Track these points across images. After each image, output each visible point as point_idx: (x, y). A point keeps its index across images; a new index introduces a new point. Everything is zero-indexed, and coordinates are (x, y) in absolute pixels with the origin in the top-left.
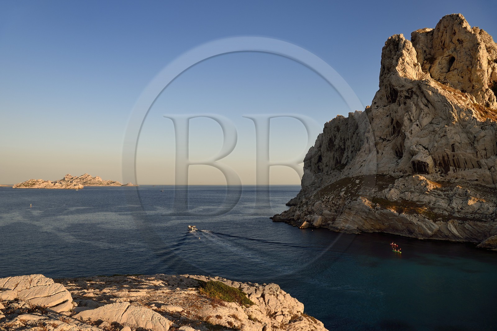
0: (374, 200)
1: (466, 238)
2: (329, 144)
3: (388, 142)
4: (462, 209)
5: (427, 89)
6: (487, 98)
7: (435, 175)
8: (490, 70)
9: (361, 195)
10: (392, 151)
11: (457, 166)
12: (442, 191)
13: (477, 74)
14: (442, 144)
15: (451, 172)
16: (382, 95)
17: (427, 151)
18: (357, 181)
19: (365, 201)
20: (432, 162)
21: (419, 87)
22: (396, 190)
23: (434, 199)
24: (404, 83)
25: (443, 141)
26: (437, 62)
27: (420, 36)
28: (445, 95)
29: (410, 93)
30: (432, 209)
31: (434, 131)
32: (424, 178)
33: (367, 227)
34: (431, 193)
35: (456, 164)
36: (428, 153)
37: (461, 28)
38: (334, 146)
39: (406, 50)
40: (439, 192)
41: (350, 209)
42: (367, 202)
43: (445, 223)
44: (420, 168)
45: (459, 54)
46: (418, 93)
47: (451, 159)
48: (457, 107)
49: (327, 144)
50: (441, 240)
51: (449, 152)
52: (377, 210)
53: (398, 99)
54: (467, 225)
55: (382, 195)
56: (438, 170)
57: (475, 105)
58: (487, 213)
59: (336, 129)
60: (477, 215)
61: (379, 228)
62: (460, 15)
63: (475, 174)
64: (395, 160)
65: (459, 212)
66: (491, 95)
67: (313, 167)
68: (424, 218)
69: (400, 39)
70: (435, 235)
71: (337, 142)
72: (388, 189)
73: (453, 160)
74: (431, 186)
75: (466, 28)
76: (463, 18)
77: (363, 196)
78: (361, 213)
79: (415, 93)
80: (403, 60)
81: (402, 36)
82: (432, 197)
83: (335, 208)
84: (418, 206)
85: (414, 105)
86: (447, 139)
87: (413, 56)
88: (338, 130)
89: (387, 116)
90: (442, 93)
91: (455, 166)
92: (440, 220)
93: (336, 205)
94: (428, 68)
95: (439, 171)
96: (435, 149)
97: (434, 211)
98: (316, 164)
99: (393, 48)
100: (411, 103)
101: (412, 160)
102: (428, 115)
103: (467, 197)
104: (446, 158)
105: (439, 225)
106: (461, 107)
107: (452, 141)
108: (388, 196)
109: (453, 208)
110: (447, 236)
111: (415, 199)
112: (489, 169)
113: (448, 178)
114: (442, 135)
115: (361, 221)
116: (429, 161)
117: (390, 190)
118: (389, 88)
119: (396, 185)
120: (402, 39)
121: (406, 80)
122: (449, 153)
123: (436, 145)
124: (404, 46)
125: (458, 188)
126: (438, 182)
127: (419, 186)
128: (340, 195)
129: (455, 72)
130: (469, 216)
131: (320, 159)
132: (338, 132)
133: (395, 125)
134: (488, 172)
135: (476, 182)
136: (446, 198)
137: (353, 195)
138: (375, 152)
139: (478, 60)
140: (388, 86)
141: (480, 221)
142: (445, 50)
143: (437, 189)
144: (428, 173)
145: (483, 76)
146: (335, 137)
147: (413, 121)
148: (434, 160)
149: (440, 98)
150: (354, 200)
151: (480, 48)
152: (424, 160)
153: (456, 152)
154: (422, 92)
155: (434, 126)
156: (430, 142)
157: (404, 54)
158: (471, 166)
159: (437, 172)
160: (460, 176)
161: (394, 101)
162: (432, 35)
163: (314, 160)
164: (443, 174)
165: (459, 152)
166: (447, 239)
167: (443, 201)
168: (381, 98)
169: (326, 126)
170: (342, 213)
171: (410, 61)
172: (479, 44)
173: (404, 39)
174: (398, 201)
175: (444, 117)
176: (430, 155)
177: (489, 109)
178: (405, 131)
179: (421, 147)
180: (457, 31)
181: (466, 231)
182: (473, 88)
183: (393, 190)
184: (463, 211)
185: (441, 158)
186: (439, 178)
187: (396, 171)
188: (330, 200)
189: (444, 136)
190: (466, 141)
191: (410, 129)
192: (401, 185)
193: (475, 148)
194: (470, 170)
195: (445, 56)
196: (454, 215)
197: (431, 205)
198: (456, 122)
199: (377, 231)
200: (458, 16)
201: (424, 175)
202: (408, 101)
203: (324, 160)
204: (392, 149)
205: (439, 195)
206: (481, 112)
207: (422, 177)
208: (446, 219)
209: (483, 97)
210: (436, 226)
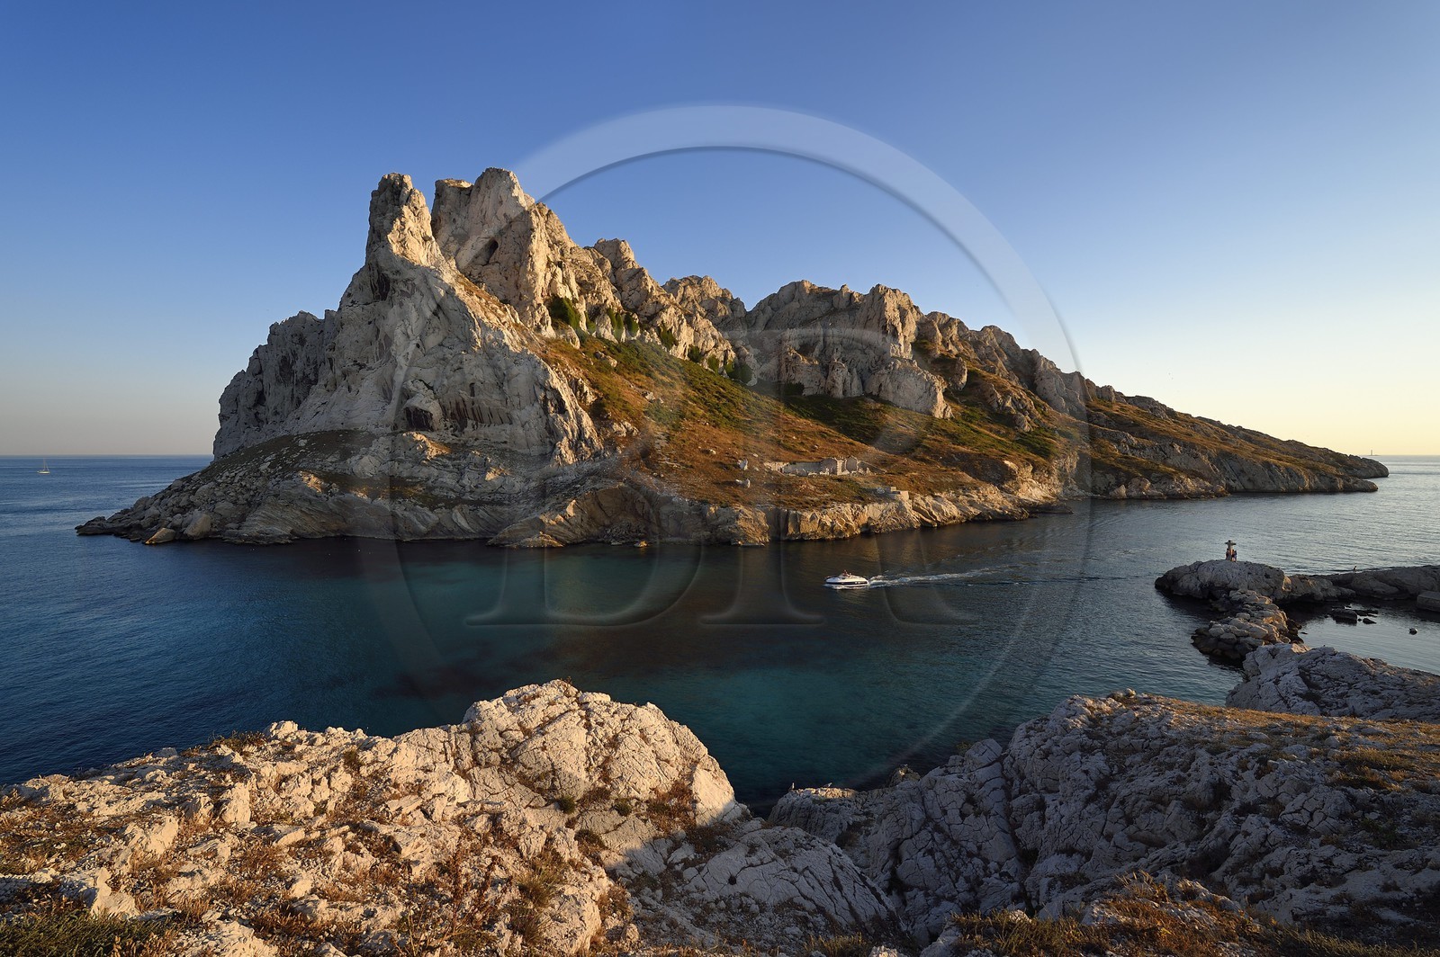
0: (327, 477)
1: (480, 532)
2: (281, 369)
3: (370, 371)
4: (476, 487)
5: (436, 284)
6: (538, 319)
7: (443, 433)
8: (549, 277)
9: (302, 469)
10: (375, 389)
11: (479, 419)
12: (450, 459)
13: (526, 278)
14: (456, 382)
15: (468, 429)
16: (364, 283)
17: (431, 391)
18: (302, 443)
19: (309, 479)
20: (440, 410)
21: (425, 279)
22: (373, 459)
23: (436, 473)
24: (400, 266)
25: (458, 377)
26: (470, 243)
27: (448, 191)
28: (466, 301)
29: (410, 286)
30: (431, 489)
31: (444, 359)
32: (423, 437)
33: (311, 527)
34: (432, 462)
35: (477, 417)
36: (432, 396)
37: (509, 196)
38: (292, 374)
39: (412, 208)
40: (445, 460)
41: (276, 496)
42: (312, 481)
43: (448, 511)
44: (419, 420)
45: (504, 239)
46: (423, 289)
47: (469, 408)
48: (482, 324)
49: (278, 368)
50: (441, 539)
51: (466, 395)
52: (332, 494)
53: (389, 294)
54: (481, 512)
55: (346, 468)
56: (449, 425)
57: (516, 325)
58: (511, 492)
59: (296, 339)
60: (498, 496)
61: (336, 529)
62: (511, 175)
63: (503, 432)
64: (380, 405)
65: (471, 492)
66: (544, 315)
67: (243, 415)
68: (415, 504)
69: (403, 185)
70: (432, 531)
71: (298, 366)
72: (357, 457)
73: (472, 409)
74: (433, 452)
75: (517, 198)
76: (516, 180)
77: (307, 471)
78: (299, 503)
79: (418, 289)
80: (403, 224)
81: (407, 179)
82: (433, 469)
83: (246, 496)
84: (407, 485)
85: (414, 310)
86: (464, 374)
87: (425, 222)
88: (302, 341)
89: (370, 323)
90: (461, 297)
91: (475, 419)
92: (441, 507)
93: (249, 490)
94: (454, 251)
95: (451, 426)
96: (444, 389)
97: (433, 492)
98: (250, 409)
99: (390, 198)
100: (411, 305)
101: (404, 407)
102: (437, 330)
103: (486, 467)
104: (461, 406)
105: (440, 515)
106: (488, 325)
107: (470, 379)
108: (357, 469)
109: (464, 487)
110: (451, 532)
111: (405, 474)
112: (523, 426)
113: (464, 438)
114: (455, 366)
115: (298, 518)
116: (434, 409)
117: (361, 458)
118: (376, 271)
119: (372, 449)
120: (406, 186)
121: (403, 261)
122: (466, 399)
123: (445, 382)
124: (408, 199)
125: (475, 454)
126: (447, 445)
127: (413, 452)
128: (258, 470)
129: (496, 267)
130: (486, 498)
131: (260, 398)
132: (303, 345)
133: (383, 342)
134: (521, 431)
135: (504, 446)
136: (456, 470)
137: (286, 468)
138: (345, 389)
139: (530, 256)
140: (375, 266)
141: (500, 503)
142: (486, 225)
143: (442, 456)
144: (432, 430)
145: (535, 282)
146: (295, 355)
147: (412, 337)
148: (443, 408)
149: (458, 304)
150: (287, 478)
151: (534, 236)
152: (424, 406)
153: (477, 397)
154: (430, 289)
155: (445, 350)
156: (437, 376)
157: (406, 214)
158: (498, 420)
159: (447, 429)
160: (483, 436)
161: (384, 297)
162: (469, 195)
163: (247, 400)
164: (456, 433)
165: (481, 397)
166: (451, 537)
167: (449, 475)
168: (361, 288)
169: (274, 329)
170: (259, 504)
171: (416, 229)
172: (533, 230)
173: (410, 187)
174: (375, 478)
175: (461, 337)
176: (436, 398)
177: (538, 336)
178: (396, 354)
179: (421, 385)
180: (504, 200)
181: (481, 522)
182: (520, 299)
183: (366, 459)
184: (478, 490)
185: (454, 406)
186: (450, 439)
187: (380, 424)
188: (236, 481)
189: (458, 369)
190: (492, 380)
191: (406, 351)
192: (381, 449)
193: (503, 393)
194: (497, 426)
195: (483, 236)
196: (464, 497)
197: (430, 482)
198: (479, 348)
199: (333, 535)
200: (508, 174)
201: (425, 433)
202: (407, 301)
203: (271, 401)
204: (377, 384)
205: (445, 466)
206: (524, 339)
207: (419, 436)
208: (450, 504)
209: (533, 316)
210: (433, 517)
